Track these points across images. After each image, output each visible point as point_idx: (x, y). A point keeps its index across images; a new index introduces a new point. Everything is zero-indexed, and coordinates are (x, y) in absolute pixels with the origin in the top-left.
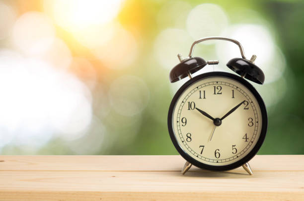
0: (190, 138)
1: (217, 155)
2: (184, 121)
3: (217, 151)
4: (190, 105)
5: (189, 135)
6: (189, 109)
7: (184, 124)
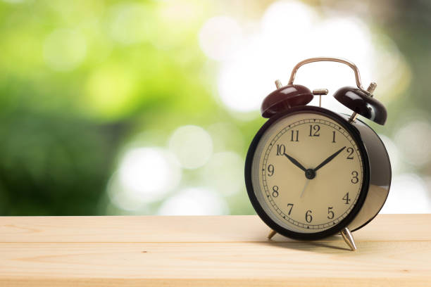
0: (276, 192)
1: (309, 218)
2: (271, 169)
3: (309, 213)
4: (279, 150)
5: (276, 189)
6: (278, 154)
7: (271, 174)
